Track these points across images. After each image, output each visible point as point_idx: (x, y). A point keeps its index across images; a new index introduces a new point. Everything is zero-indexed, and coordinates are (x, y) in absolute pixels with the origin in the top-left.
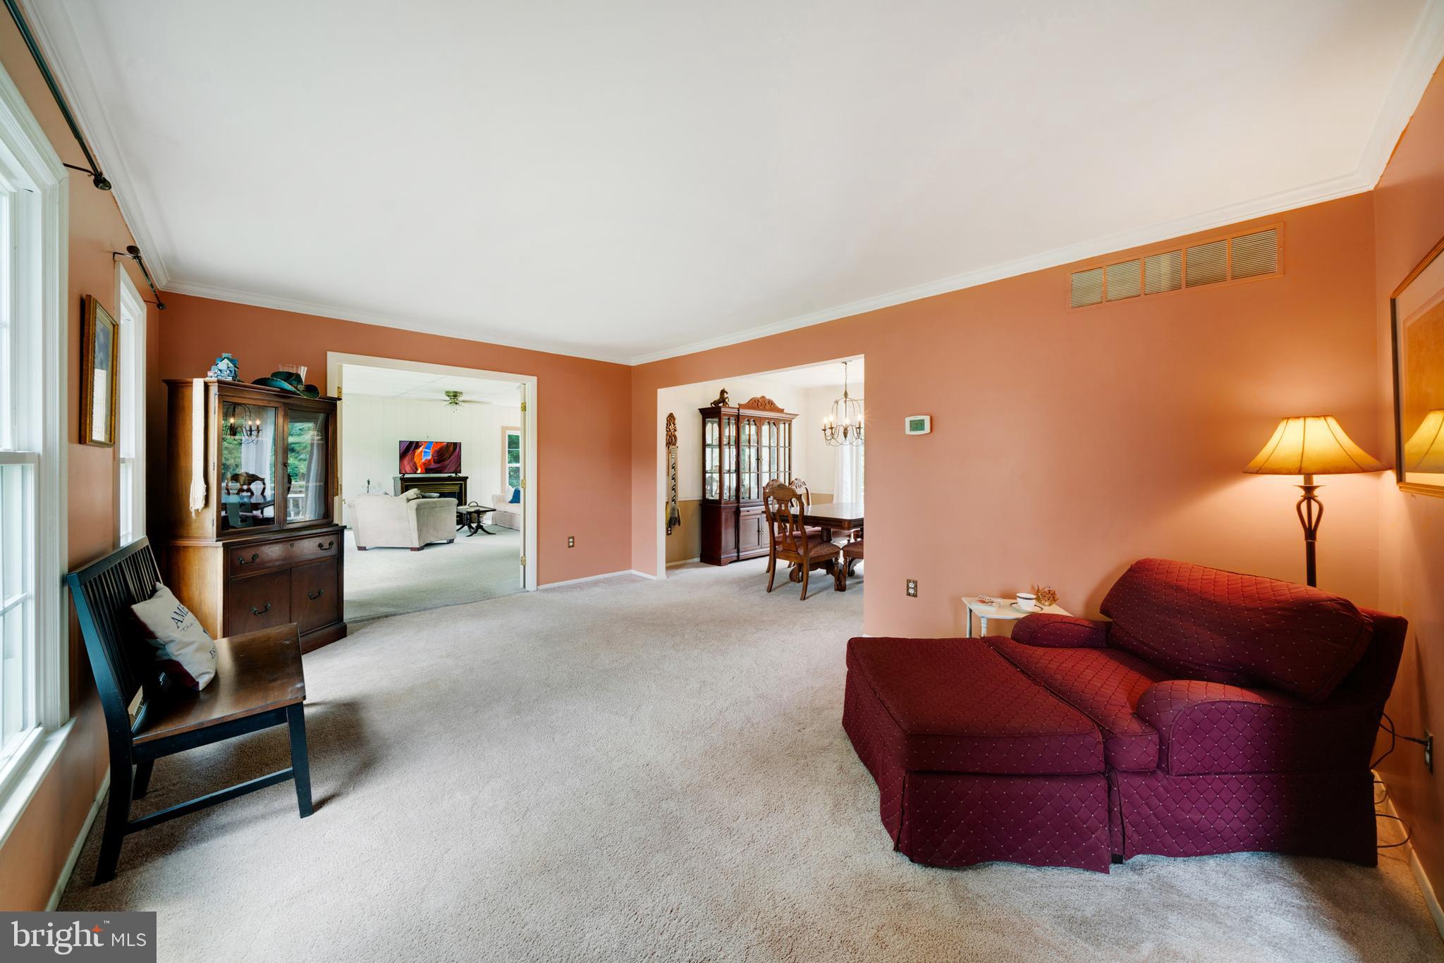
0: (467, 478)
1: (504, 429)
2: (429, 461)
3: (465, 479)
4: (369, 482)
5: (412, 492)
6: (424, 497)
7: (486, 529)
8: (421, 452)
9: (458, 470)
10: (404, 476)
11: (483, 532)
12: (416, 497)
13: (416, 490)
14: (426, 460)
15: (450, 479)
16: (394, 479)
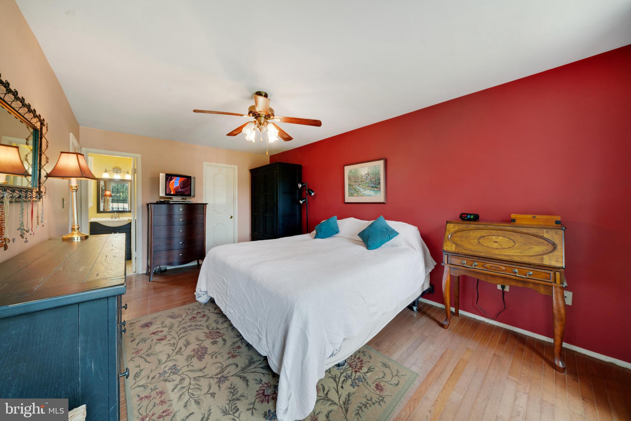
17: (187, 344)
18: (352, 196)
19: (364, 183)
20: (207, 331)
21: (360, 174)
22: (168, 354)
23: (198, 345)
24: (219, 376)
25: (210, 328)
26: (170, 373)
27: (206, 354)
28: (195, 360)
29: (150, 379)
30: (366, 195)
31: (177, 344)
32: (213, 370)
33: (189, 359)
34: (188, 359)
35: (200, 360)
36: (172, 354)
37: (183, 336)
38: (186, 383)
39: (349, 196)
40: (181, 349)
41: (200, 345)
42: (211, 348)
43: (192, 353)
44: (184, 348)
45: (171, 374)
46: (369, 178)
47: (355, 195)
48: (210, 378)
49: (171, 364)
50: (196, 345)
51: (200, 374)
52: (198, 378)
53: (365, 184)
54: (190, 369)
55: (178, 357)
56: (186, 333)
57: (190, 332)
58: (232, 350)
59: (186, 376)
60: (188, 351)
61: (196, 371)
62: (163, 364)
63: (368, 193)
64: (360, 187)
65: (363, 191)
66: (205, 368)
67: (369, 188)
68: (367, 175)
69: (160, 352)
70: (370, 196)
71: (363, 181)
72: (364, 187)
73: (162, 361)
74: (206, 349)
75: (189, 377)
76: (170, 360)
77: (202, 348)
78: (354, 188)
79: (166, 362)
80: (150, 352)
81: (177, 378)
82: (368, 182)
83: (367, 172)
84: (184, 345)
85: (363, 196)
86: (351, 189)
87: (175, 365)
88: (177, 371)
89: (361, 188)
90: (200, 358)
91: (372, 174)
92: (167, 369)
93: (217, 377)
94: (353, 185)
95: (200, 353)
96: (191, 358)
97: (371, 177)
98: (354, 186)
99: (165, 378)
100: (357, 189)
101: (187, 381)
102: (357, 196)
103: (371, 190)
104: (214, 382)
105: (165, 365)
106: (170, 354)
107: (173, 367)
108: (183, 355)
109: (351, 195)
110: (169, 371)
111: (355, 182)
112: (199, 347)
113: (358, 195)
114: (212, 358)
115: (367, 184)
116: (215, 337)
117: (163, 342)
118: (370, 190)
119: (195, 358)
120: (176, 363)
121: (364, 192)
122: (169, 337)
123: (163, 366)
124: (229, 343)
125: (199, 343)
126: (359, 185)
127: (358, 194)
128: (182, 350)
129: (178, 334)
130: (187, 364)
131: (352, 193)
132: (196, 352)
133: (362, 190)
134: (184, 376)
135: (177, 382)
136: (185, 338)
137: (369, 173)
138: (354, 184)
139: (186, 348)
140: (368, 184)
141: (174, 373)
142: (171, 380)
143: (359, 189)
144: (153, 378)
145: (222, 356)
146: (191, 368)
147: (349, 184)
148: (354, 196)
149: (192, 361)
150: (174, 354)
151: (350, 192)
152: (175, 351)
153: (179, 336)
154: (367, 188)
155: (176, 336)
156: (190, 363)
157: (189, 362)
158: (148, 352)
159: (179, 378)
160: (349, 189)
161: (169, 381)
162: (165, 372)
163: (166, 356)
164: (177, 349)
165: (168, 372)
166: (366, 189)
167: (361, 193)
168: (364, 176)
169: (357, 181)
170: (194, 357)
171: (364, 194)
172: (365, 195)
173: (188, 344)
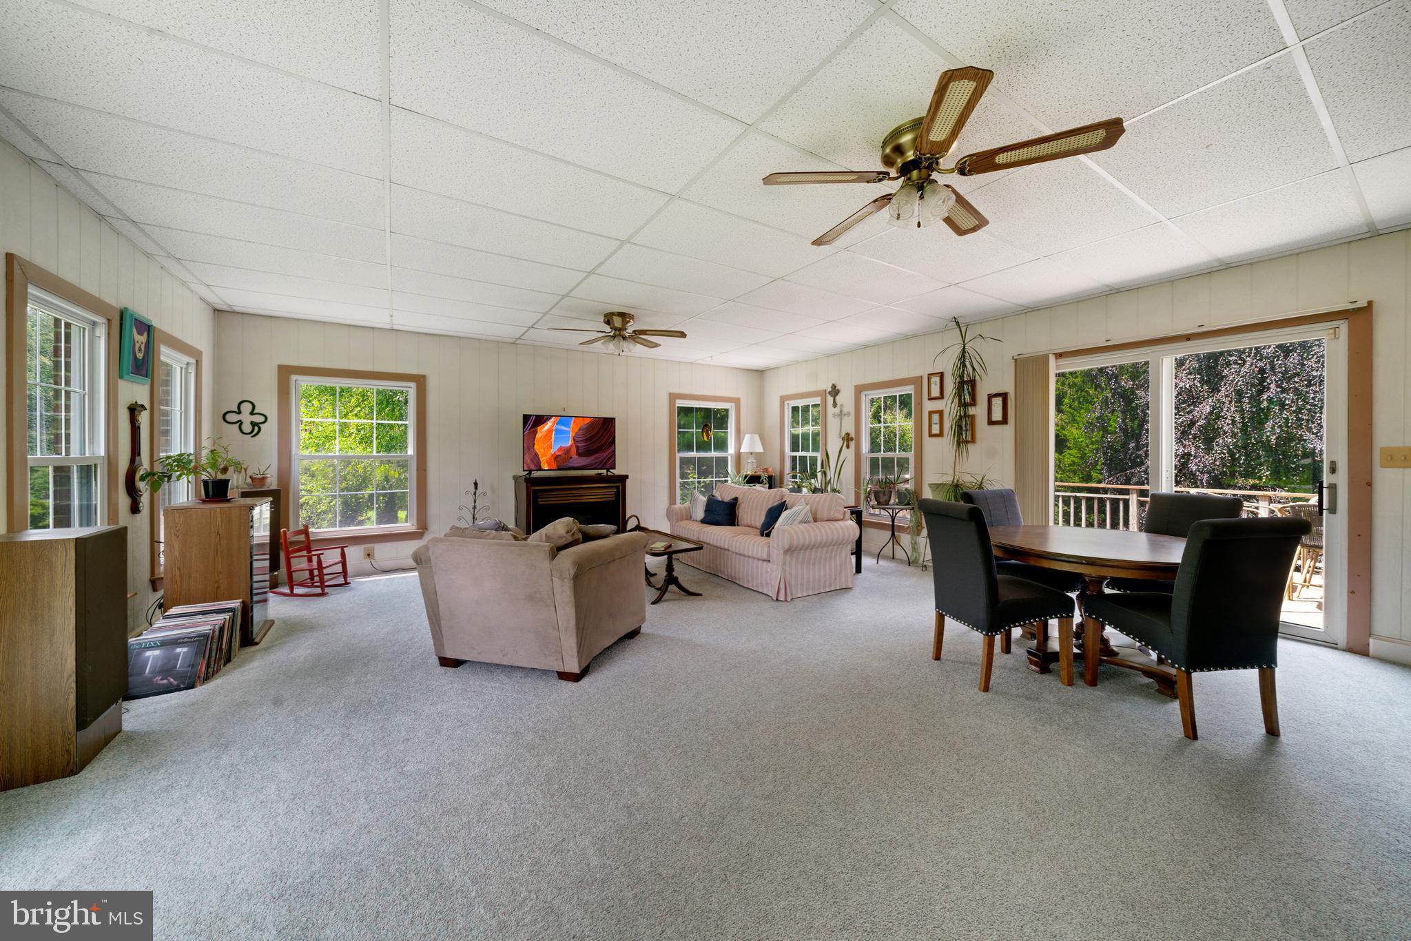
0: (627, 477)
1: (673, 397)
2: (568, 450)
3: (623, 479)
4: (476, 484)
5: (561, 527)
6: (587, 538)
7: (684, 585)
8: (550, 431)
9: (610, 462)
10: (530, 473)
11: (677, 590)
12: (570, 539)
13: (568, 520)
14: (560, 449)
15: (599, 479)
16: (516, 478)
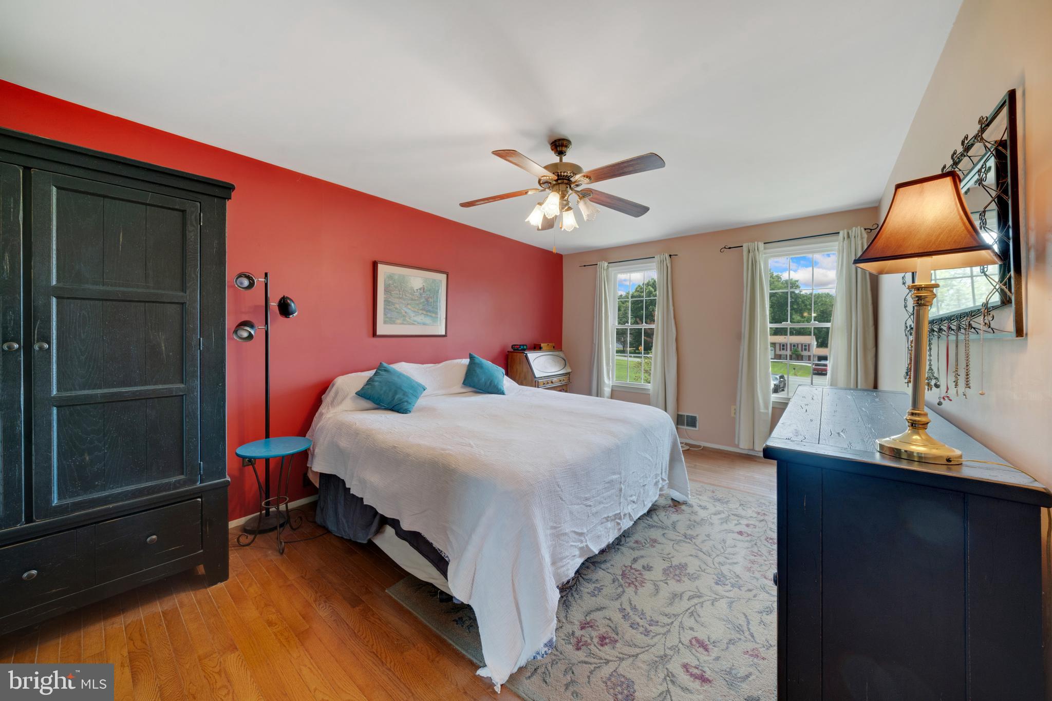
17: (675, 597)
18: (391, 323)
19: (417, 302)
20: (630, 591)
21: (410, 286)
22: (713, 604)
23: (667, 583)
24: (688, 541)
25: (620, 590)
26: (729, 581)
27: (674, 565)
28: (691, 570)
29: (754, 592)
30: (418, 323)
31: (687, 611)
32: (687, 548)
33: (695, 576)
34: (696, 578)
35: (686, 565)
36: (708, 600)
37: (666, 615)
38: (721, 559)
39: (385, 322)
40: (691, 596)
41: (666, 580)
42: (659, 566)
43: (685, 579)
44: (685, 597)
45: (728, 578)
46: (424, 297)
47: (398, 321)
48: (696, 545)
49: (719, 589)
50: (668, 585)
51: (701, 554)
52: (707, 553)
53: (418, 304)
54: (706, 566)
55: (704, 591)
56: (656, 617)
57: (649, 613)
58: (647, 546)
59: (715, 563)
60: (686, 586)
61: (701, 560)
62: (728, 597)
63: (421, 319)
64: (410, 309)
65: (414, 316)
66: (691, 555)
67: (425, 313)
68: (422, 291)
69: (720, 619)
70: (424, 324)
71: (415, 300)
72: (416, 310)
73: (728, 603)
74: (665, 570)
75: (713, 561)
76: (717, 595)
77: (668, 575)
78: (396, 309)
79: (722, 597)
80: (735, 636)
81: (725, 569)
82: (424, 302)
83: (421, 286)
84: (681, 599)
85: (413, 324)
86: (390, 310)
87: (717, 584)
88: (720, 576)
89: (410, 311)
90: (683, 567)
91: (429, 291)
92: (729, 587)
93: (691, 542)
94: (396, 303)
95: (677, 571)
96: (692, 575)
97: (428, 296)
98: (397, 306)
99: (736, 580)
100: (403, 311)
101: (717, 560)
102: (402, 324)
103: (427, 315)
104: (698, 541)
105: (727, 594)
106: (710, 602)
107: (720, 583)
108: (697, 587)
109: (389, 321)
110: (727, 582)
111: (400, 298)
112: (669, 579)
113: (405, 323)
114: (673, 557)
115: (421, 306)
116: (636, 573)
117: (702, 635)
118: (425, 315)
119: (687, 572)
120: (713, 585)
121: (415, 318)
122: (687, 636)
123: (731, 594)
124: (637, 554)
125: (663, 584)
126: (408, 304)
127: (404, 320)
128: (692, 593)
129: (669, 627)
130: (703, 573)
131: (392, 318)
132: (679, 577)
133: (412, 314)
134: (717, 565)
135: (728, 566)
136: (668, 610)
137: (426, 288)
138: (396, 301)
139: (683, 593)
140: (423, 305)
141: (724, 577)
142: (732, 573)
143: (406, 313)
144: (750, 590)
145: (663, 550)
146: (704, 566)
147: (385, 301)
148: (396, 324)
149: (695, 572)
150: (706, 598)
151: (389, 315)
152: (701, 600)
153: (672, 623)
154: (421, 312)
155: (676, 624)
156: (699, 571)
157: (698, 573)
158: (738, 636)
159: (723, 568)
160: (385, 309)
161: (735, 573)
162: (733, 586)
163: (716, 604)
164: (696, 601)
165: (730, 582)
166: (418, 313)
167: (410, 319)
168: (416, 291)
169: (404, 297)
170: (689, 573)
171: (415, 321)
172: (415, 323)
173: (676, 595)
